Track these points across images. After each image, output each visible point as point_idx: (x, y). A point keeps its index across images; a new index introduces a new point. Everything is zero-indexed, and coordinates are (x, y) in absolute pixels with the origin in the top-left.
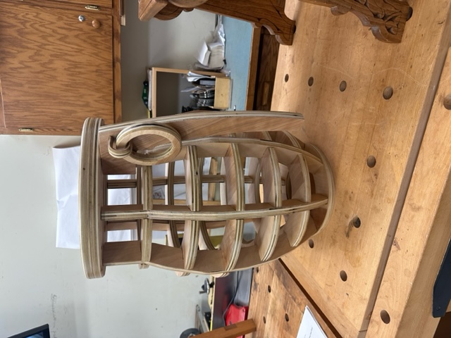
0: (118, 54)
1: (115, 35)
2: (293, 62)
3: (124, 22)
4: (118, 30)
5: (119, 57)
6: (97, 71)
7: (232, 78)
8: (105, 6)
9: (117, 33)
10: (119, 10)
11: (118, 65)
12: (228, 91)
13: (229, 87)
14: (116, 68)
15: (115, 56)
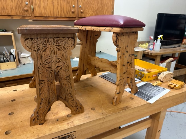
0: (15, 18)
1: (24, 17)
2: (23, 91)
3: (30, 21)
4: (26, 18)
5: (14, 18)
6: (4, 8)
7: (17, 68)
8: (35, 13)
9: (25, 18)
10: (34, 19)
11: (10, 18)
12: (10, 68)
13: (13, 68)
14: (8, 17)
15: (14, 17)
